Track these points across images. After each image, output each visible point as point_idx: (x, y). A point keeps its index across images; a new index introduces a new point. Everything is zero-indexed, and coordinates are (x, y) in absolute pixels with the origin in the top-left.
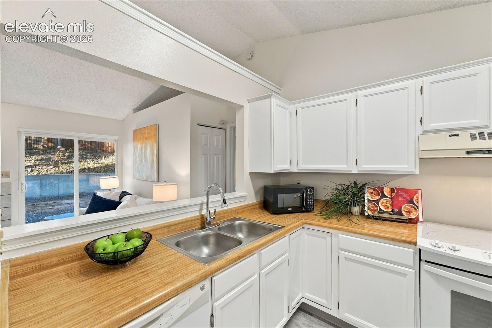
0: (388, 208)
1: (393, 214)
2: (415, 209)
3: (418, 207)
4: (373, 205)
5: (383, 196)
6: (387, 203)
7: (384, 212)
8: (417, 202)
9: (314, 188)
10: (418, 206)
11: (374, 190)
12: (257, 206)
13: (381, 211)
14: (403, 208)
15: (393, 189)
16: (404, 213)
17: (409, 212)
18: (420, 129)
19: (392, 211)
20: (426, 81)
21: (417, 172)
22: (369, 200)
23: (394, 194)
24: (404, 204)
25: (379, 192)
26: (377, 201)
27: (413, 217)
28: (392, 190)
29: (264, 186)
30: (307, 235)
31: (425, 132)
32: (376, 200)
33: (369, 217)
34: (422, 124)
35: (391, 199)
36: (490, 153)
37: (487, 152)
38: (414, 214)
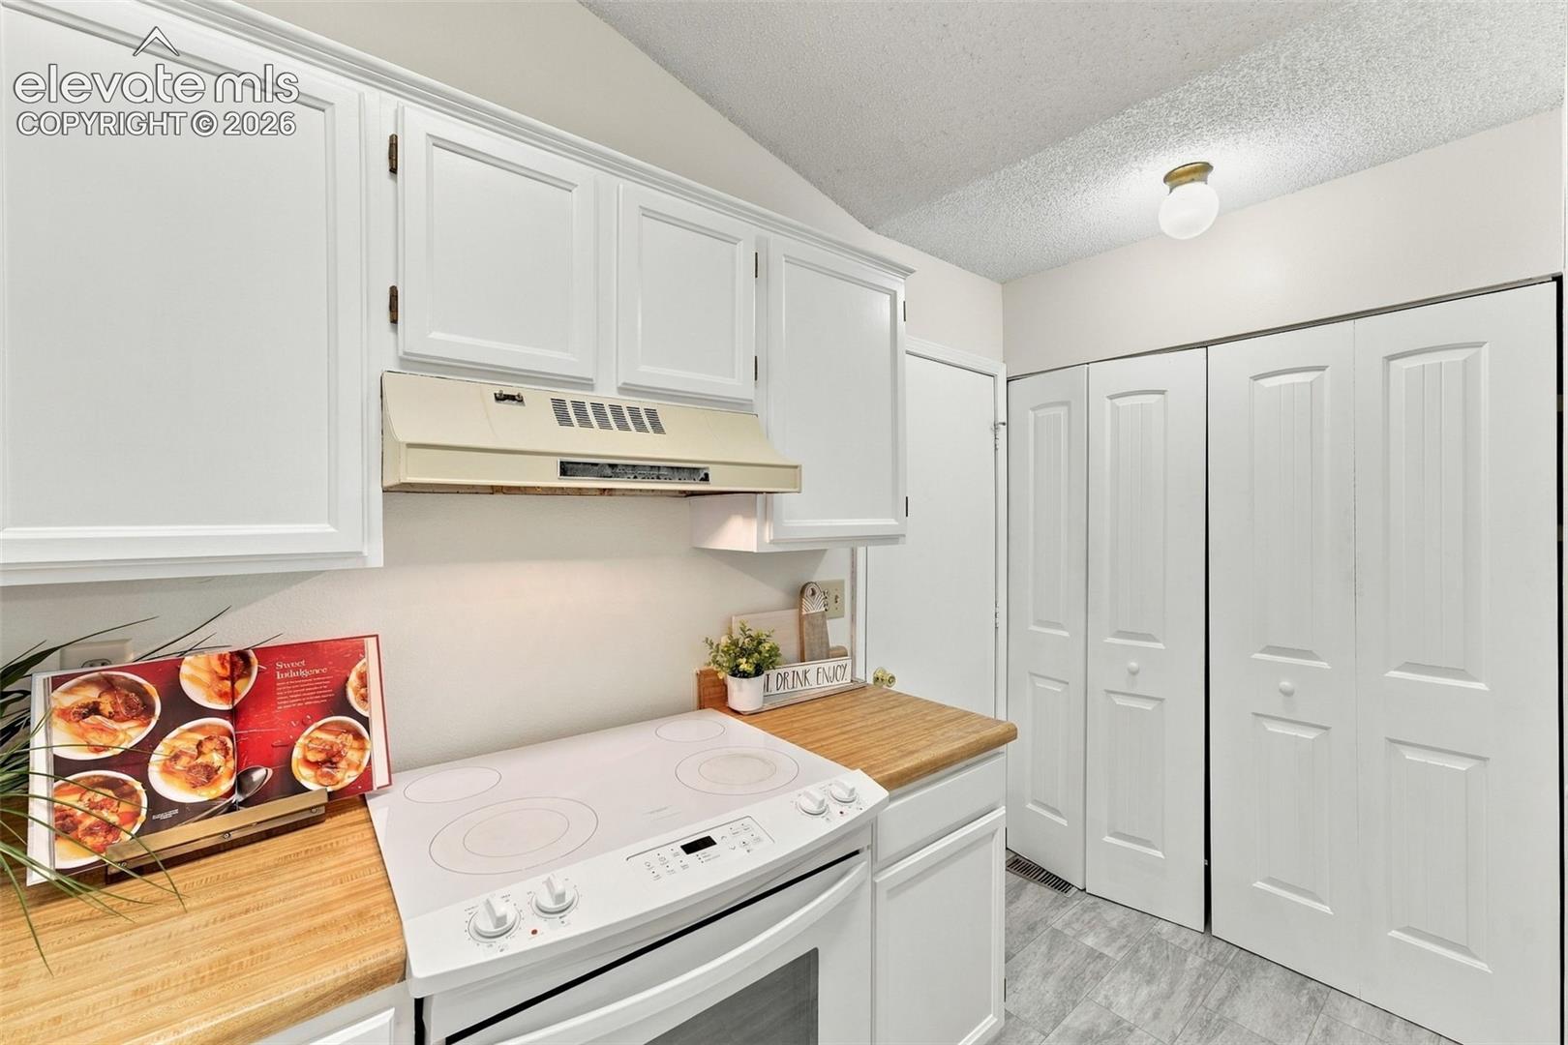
0: (210, 774)
1: (245, 803)
2: (358, 736)
3: (365, 721)
4: (101, 796)
5: (180, 708)
6: (208, 746)
7: (187, 813)
8: (364, 698)
10: (365, 714)
11: (108, 685)
13: (161, 815)
14: (297, 753)
15: (242, 655)
16: (305, 776)
17: (330, 760)
18: (383, 348)
19: (239, 786)
20: (420, 123)
21: (375, 556)
22: (61, 768)
23: (245, 687)
24: (305, 725)
25: (142, 693)
26: (135, 760)
27: (347, 777)
28: (237, 663)
31: (412, 363)
32: (126, 753)
34: (394, 321)
35: (233, 715)
36: (617, 475)
37: (609, 471)
38: (350, 765)
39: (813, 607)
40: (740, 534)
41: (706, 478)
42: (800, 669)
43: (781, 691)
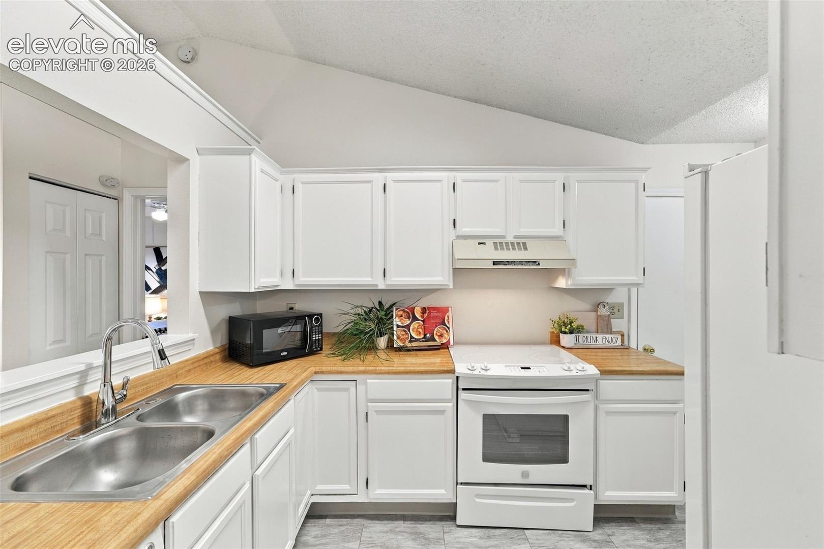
0: (420, 333)
1: (425, 341)
2: (447, 331)
3: (449, 328)
4: (404, 333)
5: (415, 319)
6: (419, 327)
7: (417, 340)
8: (448, 322)
9: (321, 314)
10: (449, 326)
11: (404, 311)
12: (218, 357)
13: (412, 340)
14: (435, 332)
15: (425, 308)
16: (436, 338)
17: (441, 336)
18: (453, 233)
19: (424, 337)
20: (460, 176)
21: (451, 287)
22: (398, 326)
23: (426, 315)
24: (437, 326)
25: (409, 314)
26: (408, 327)
27: (445, 341)
28: (424, 310)
29: (230, 317)
30: (318, 391)
31: (459, 237)
32: (407, 325)
33: (400, 349)
34: (455, 227)
35: (423, 321)
36: (509, 264)
37: (507, 263)
38: (445, 338)
39: (603, 311)
40: (562, 283)
41: (539, 264)
42: (594, 336)
43: (585, 343)
